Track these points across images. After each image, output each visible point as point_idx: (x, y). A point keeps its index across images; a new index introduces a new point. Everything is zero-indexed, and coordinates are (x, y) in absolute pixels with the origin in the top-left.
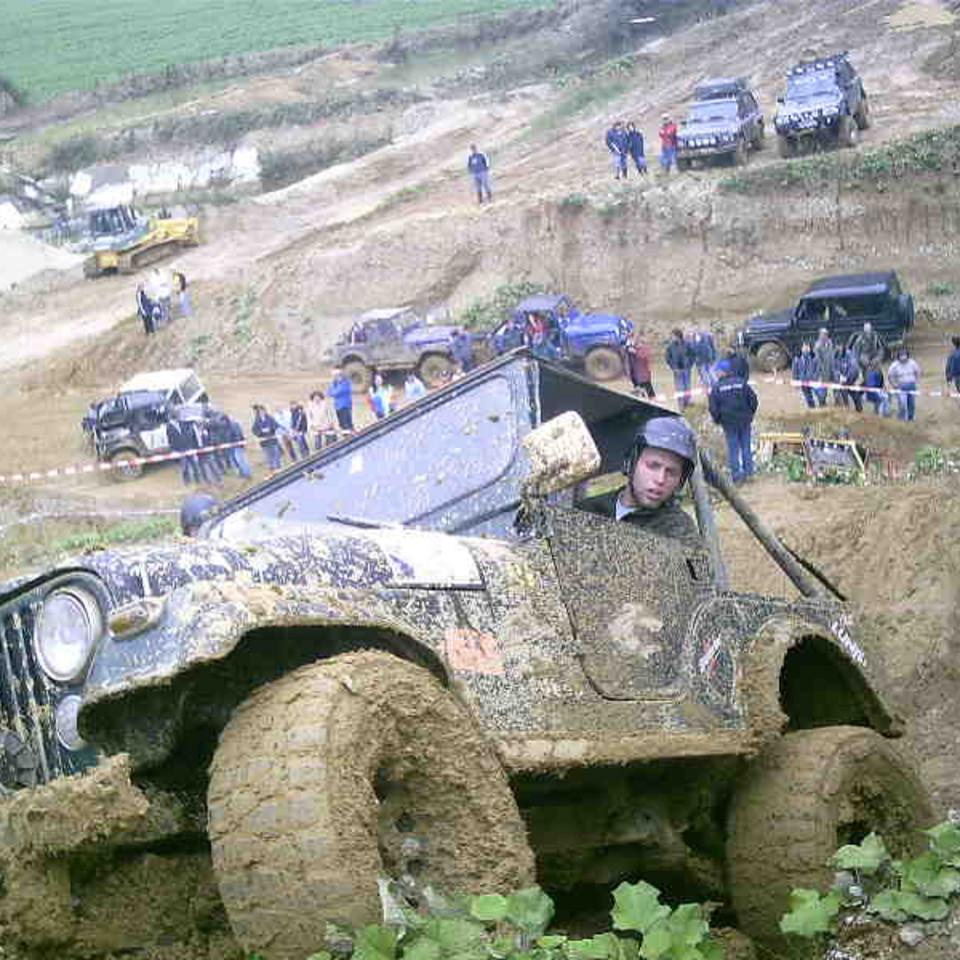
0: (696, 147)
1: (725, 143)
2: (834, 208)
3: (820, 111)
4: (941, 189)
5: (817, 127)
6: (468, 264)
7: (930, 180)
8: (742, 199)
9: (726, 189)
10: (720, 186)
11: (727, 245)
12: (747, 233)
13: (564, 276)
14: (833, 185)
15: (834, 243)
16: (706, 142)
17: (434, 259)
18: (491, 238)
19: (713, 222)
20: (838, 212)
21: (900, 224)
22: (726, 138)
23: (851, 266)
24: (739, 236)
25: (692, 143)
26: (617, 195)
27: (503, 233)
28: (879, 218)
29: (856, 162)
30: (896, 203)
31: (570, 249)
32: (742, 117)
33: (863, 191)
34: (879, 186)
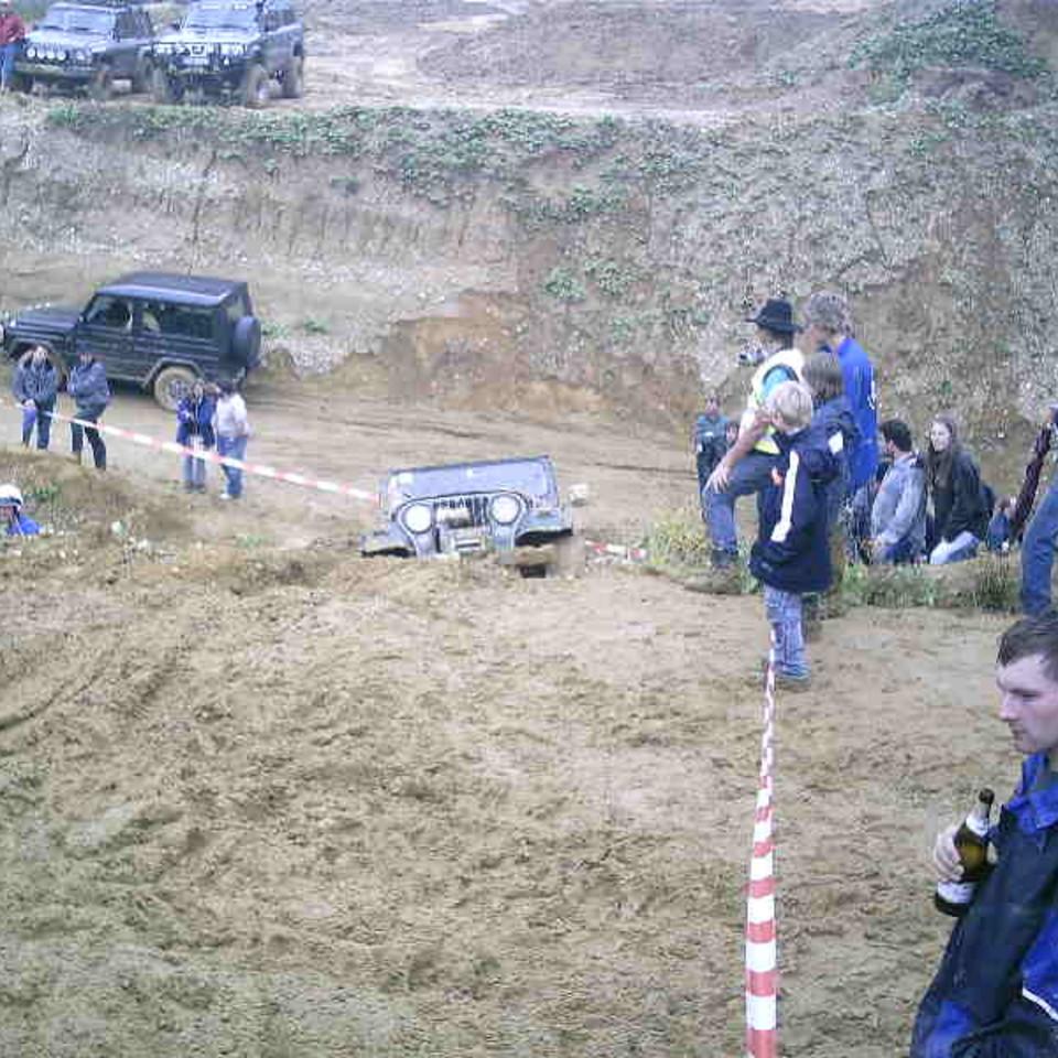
0: (36, 60)
1: (79, 63)
2: (197, 181)
3: (219, 46)
4: (353, 188)
5: (209, 68)
7: (342, 171)
8: (78, 142)
9: (57, 123)
10: (50, 118)
11: (36, 201)
12: (68, 190)
14: (206, 150)
15: (185, 229)
16: (51, 56)
19: (25, 166)
20: (202, 189)
21: (285, 225)
22: (81, 57)
23: (201, 264)
24: (56, 193)
25: (31, 54)
28: (258, 211)
29: (247, 125)
30: (286, 193)
32: (117, 37)
33: (245, 166)
34: (270, 164)
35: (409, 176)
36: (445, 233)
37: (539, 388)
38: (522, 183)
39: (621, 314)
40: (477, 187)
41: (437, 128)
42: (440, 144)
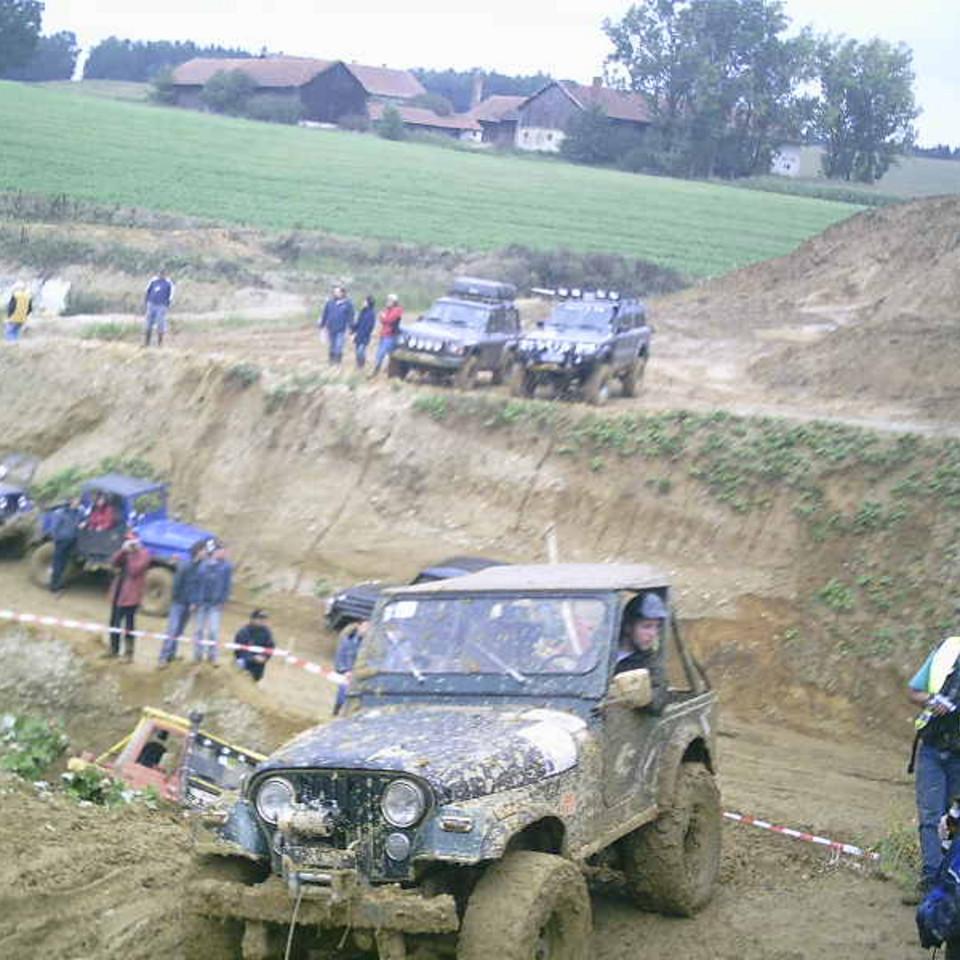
0: (415, 349)
1: (453, 355)
2: (531, 473)
3: (575, 345)
4: (665, 489)
5: (562, 365)
6: (92, 417)
7: (657, 471)
8: (435, 429)
9: (422, 409)
10: (415, 405)
11: (388, 483)
12: (417, 475)
13: (184, 468)
14: (544, 443)
15: (509, 518)
16: (428, 346)
17: (58, 398)
18: (133, 392)
19: (385, 449)
20: (533, 481)
21: (599, 520)
22: (454, 349)
24: (408, 476)
25: (412, 343)
26: (296, 381)
27: (149, 390)
28: (577, 505)
29: (586, 420)
30: (604, 490)
31: (212, 434)
32: (489, 331)
33: (575, 461)
34: (597, 461)
35: (718, 479)
36: (739, 538)
37: (798, 693)
38: (819, 493)
39: (886, 627)
40: (777, 495)
41: (752, 434)
42: (752, 451)
